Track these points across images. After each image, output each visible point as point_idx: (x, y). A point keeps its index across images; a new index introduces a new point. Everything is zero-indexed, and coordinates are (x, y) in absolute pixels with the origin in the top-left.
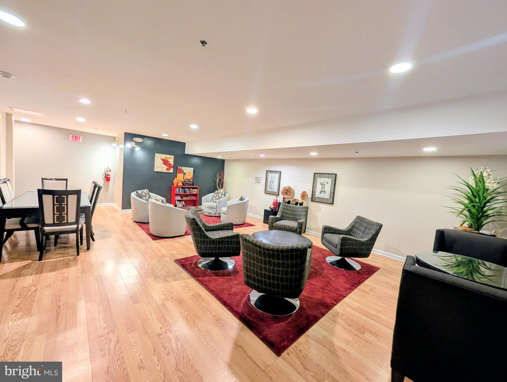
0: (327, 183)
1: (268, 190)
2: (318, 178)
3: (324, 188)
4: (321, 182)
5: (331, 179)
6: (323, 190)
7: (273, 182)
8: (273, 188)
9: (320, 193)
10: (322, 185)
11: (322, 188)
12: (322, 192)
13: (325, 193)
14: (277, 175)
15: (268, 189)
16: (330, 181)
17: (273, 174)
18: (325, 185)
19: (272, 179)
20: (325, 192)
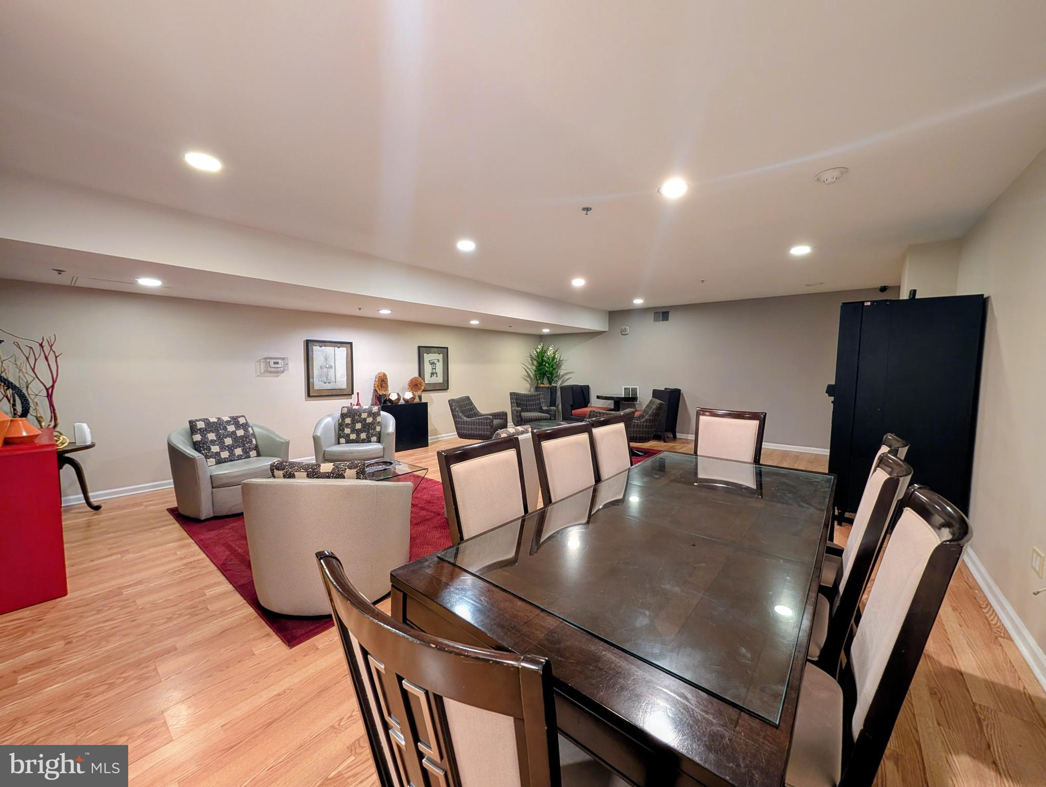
0: (438, 361)
1: (316, 387)
2: (425, 355)
3: (435, 369)
4: (429, 361)
5: (441, 355)
6: (434, 371)
7: (331, 367)
8: (334, 380)
9: (431, 377)
10: (432, 364)
11: (433, 369)
12: (434, 375)
13: (437, 376)
14: (342, 352)
15: (318, 384)
16: (440, 357)
17: (329, 350)
18: (436, 364)
19: (326, 359)
20: (436, 373)
